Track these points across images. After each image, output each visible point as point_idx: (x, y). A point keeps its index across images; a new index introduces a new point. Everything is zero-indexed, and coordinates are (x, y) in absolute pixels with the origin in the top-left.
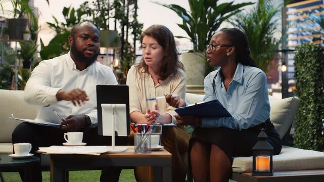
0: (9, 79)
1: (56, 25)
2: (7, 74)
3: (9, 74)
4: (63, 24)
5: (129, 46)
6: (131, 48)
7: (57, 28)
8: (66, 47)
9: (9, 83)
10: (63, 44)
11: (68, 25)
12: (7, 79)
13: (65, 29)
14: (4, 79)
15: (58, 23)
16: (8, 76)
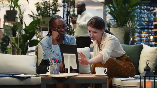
0: (7, 42)
1: (33, 16)
2: (6, 39)
3: (8, 40)
4: (36, 15)
5: (71, 27)
6: (72, 28)
7: (34, 17)
8: (38, 27)
9: (8, 44)
10: (36, 25)
11: (39, 16)
12: (6, 42)
13: (38, 18)
14: (5, 42)
15: (34, 15)
16: (7, 40)
